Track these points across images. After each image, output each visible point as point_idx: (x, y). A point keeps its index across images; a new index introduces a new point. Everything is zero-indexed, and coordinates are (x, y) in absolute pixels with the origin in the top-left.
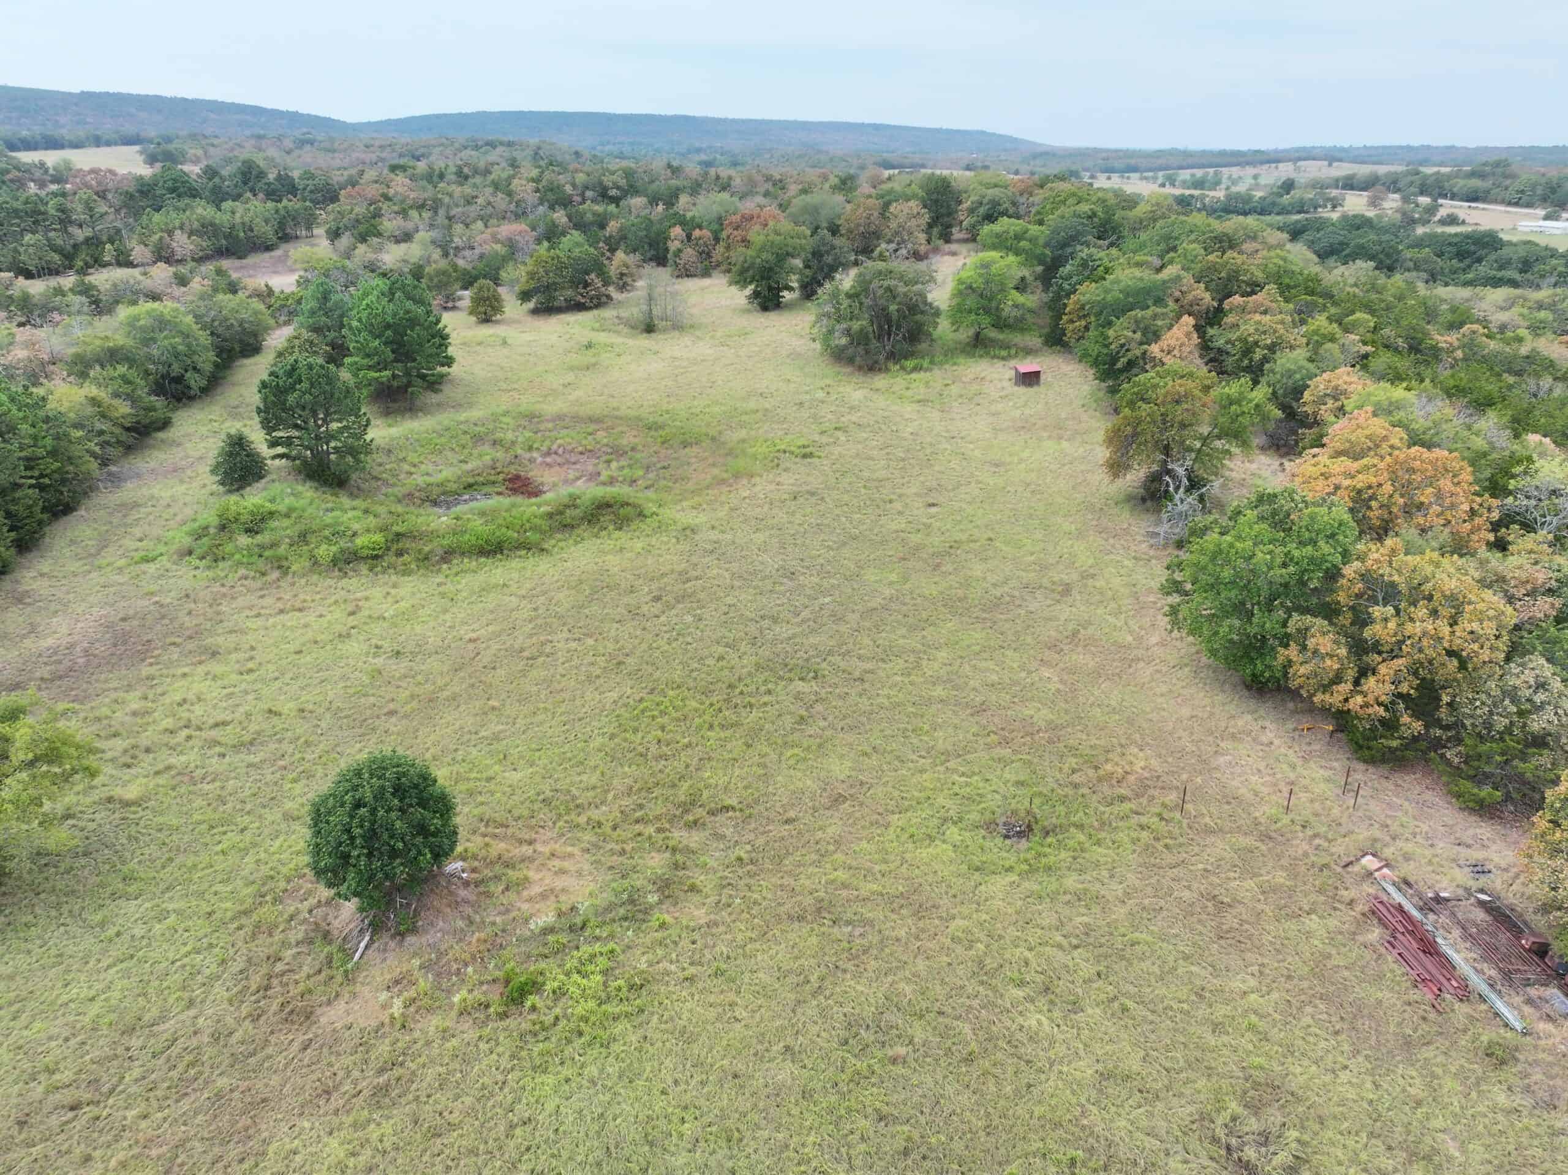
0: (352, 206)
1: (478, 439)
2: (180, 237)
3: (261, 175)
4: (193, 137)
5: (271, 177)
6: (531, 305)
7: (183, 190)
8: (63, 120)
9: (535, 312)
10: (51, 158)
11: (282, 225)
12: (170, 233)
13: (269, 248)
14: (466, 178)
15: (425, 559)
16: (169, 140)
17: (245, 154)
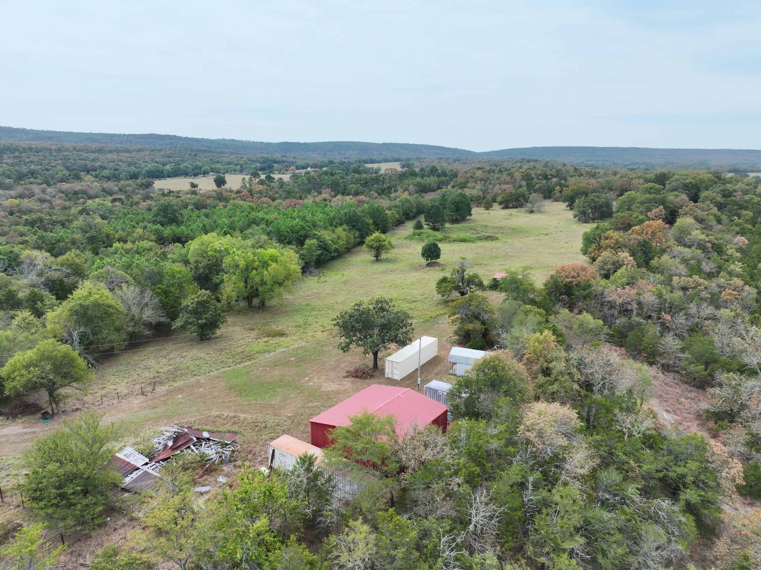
0: (460, 179)
1: (472, 229)
2: (411, 186)
3: (437, 170)
4: (418, 159)
5: (440, 171)
6: (502, 206)
7: (413, 174)
8: (375, 153)
9: (503, 208)
10: (375, 166)
11: (439, 184)
12: (409, 185)
13: (434, 191)
14: (502, 172)
15: (450, 242)
16: (409, 160)
17: (432, 164)
